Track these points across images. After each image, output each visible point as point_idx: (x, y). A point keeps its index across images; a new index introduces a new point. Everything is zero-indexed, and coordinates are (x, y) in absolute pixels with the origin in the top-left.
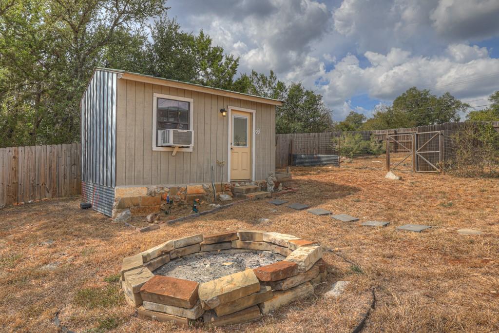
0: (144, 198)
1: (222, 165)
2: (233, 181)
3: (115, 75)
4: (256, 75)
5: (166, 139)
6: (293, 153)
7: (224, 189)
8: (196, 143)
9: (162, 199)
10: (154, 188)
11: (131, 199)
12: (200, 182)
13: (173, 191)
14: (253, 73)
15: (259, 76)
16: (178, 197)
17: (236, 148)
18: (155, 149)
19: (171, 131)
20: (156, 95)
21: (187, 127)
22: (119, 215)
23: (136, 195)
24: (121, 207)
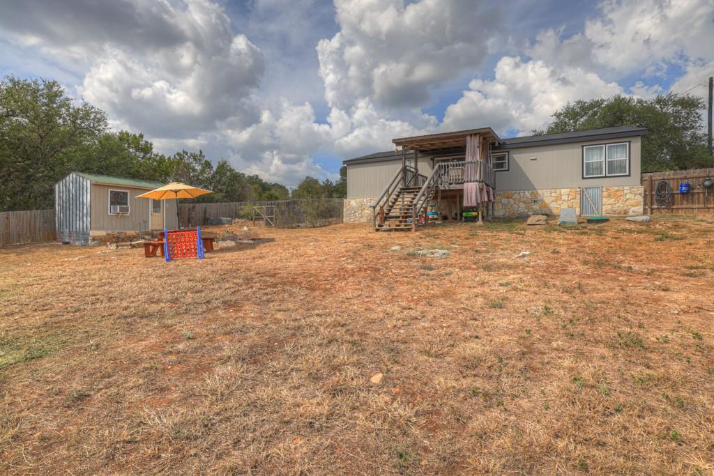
0: (105, 237)
1: (146, 222)
2: (152, 230)
3: (89, 181)
4: (187, 154)
5: (115, 209)
6: (207, 216)
7: (147, 233)
8: (131, 211)
9: (114, 237)
10: (109, 232)
11: (99, 236)
12: (134, 229)
13: (120, 233)
14: (184, 152)
15: (189, 155)
16: (121, 237)
17: (154, 214)
18: (109, 214)
19: (118, 207)
20: (110, 190)
21: (126, 204)
22: (93, 243)
23: (101, 235)
24: (94, 239)
